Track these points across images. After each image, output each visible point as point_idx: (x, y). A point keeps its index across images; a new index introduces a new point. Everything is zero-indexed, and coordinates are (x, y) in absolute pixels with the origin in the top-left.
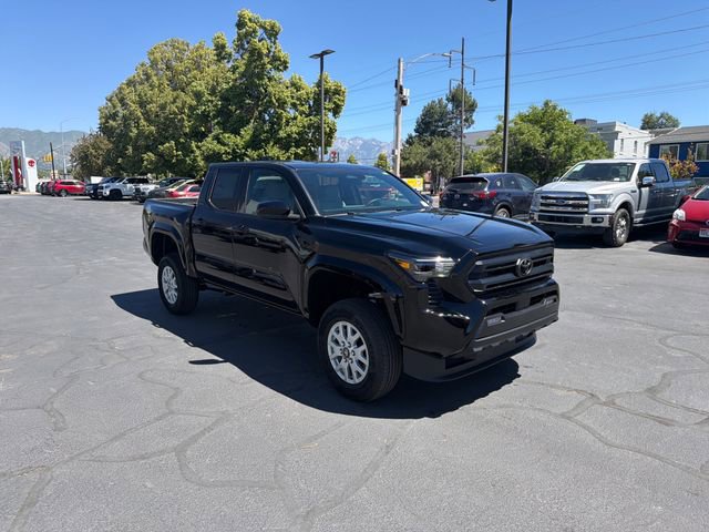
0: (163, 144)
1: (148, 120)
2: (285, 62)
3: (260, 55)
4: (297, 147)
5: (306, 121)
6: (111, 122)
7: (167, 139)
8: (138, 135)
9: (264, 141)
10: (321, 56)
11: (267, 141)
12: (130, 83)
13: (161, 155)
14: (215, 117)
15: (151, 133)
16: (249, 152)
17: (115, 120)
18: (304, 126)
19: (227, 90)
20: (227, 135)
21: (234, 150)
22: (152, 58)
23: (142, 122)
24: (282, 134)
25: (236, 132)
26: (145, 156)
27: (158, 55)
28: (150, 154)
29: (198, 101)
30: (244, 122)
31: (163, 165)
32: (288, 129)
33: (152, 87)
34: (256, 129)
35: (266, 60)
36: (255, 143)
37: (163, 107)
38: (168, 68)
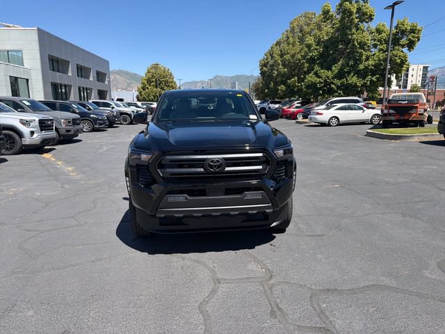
0: (290, 79)
1: (284, 65)
2: (371, 15)
3: (351, 13)
4: (373, 75)
5: (382, 56)
6: (264, 68)
7: (294, 76)
8: (277, 75)
9: (347, 72)
10: (393, 7)
11: (349, 73)
12: (278, 43)
13: (288, 86)
14: (318, 59)
15: (285, 72)
16: (336, 81)
17: (266, 67)
18: (380, 60)
19: (327, 40)
20: (322, 71)
21: (325, 81)
22: (291, 26)
23: (281, 66)
24: (361, 67)
25: (329, 68)
26: (280, 88)
27: (295, 24)
28: (282, 86)
29: (309, 50)
30: (335, 61)
31: (290, 93)
32: (367, 63)
33: (288, 44)
34: (342, 65)
35: (355, 16)
36: (340, 75)
37: (293, 56)
38: (301, 31)
